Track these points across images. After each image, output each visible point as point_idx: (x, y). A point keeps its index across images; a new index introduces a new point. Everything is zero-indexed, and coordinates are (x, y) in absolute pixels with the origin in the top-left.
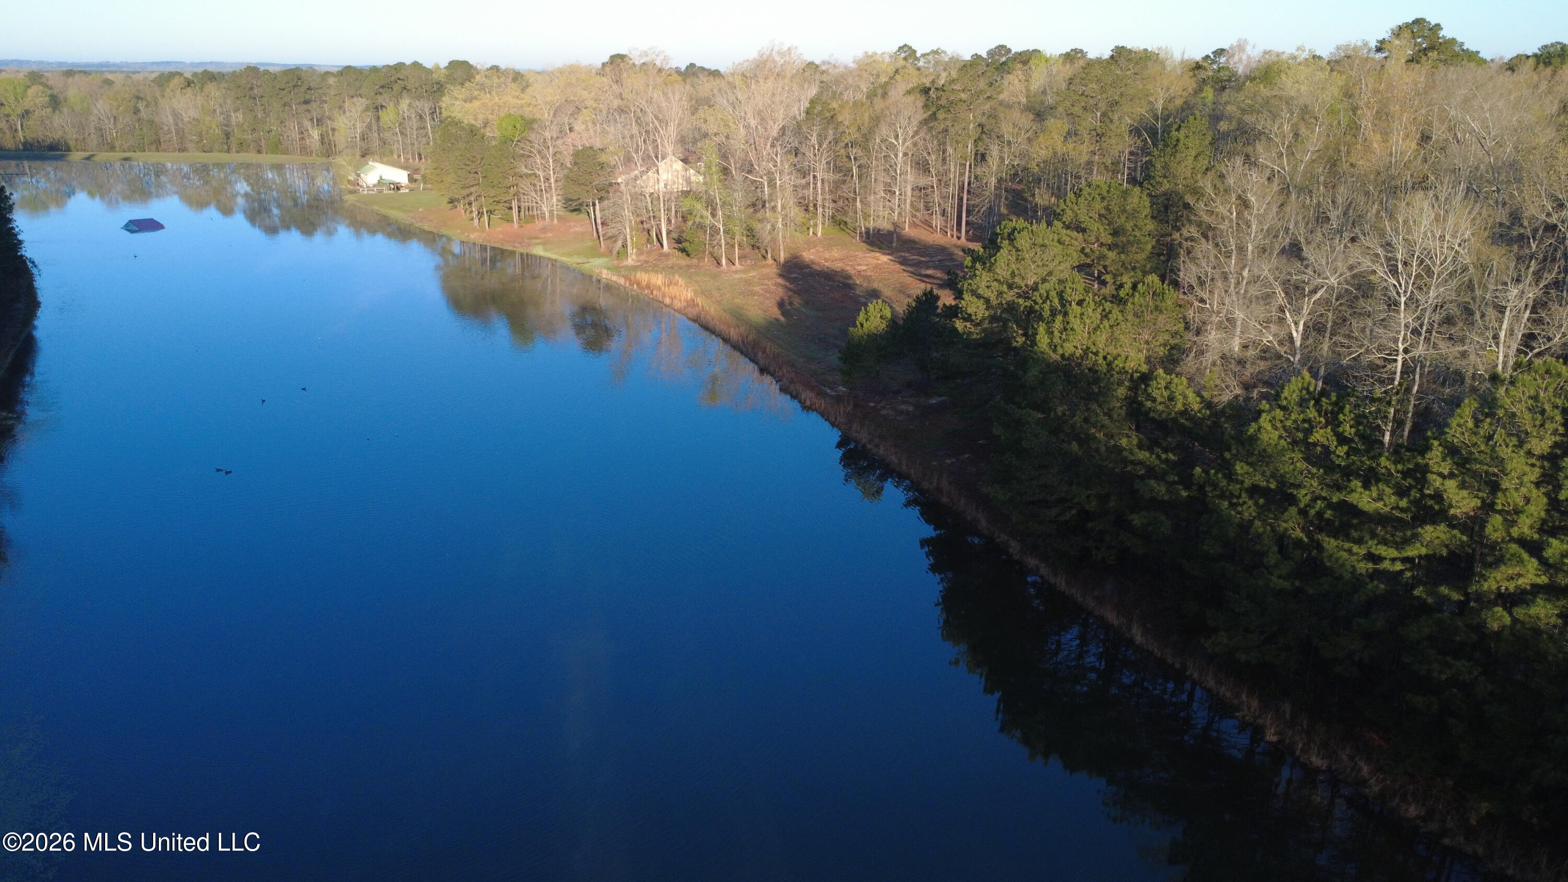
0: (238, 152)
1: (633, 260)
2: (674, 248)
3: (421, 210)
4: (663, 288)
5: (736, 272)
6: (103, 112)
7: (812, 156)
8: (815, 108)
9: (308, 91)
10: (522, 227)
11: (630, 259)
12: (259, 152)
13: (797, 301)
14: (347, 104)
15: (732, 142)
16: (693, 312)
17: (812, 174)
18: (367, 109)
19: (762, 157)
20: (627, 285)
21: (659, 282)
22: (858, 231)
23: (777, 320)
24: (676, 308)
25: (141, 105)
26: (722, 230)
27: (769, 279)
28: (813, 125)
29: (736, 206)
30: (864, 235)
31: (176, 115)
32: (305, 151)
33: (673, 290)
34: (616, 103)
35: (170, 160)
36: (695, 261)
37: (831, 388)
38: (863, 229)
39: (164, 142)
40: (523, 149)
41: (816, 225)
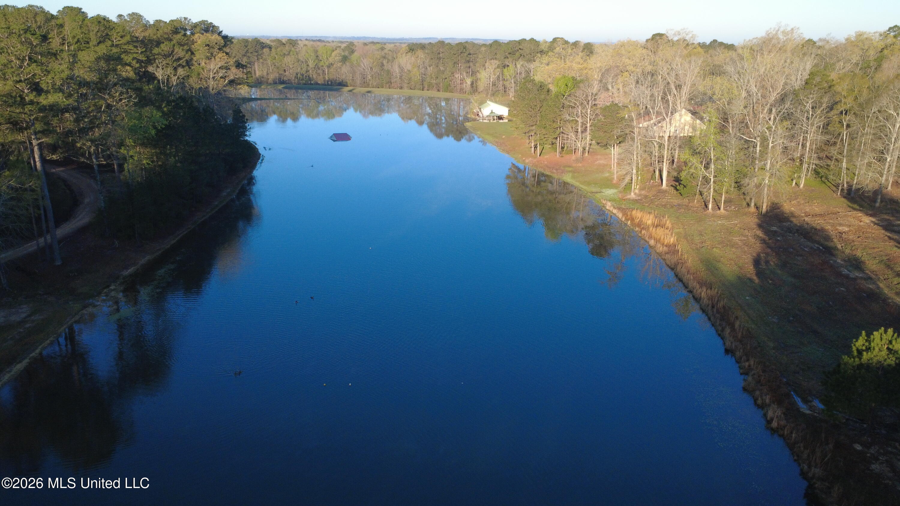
0: (428, 90)
1: (635, 194)
2: (672, 186)
3: (503, 137)
4: (651, 229)
5: (720, 217)
6: (366, 66)
7: (805, 119)
8: (814, 79)
9: (469, 56)
10: (562, 157)
11: (632, 194)
12: (439, 90)
13: (773, 261)
14: (487, 65)
15: (733, 108)
16: (672, 259)
17: (802, 135)
18: (498, 67)
19: (758, 120)
20: (623, 219)
21: (649, 222)
22: (840, 188)
23: (751, 280)
24: (658, 251)
25: (385, 62)
26: (712, 180)
27: (749, 229)
28: (811, 94)
29: (728, 161)
30: (846, 191)
31: (401, 69)
32: (462, 91)
33: (659, 233)
34: (649, 68)
35: (395, 93)
36: (686, 201)
37: (805, 401)
38: (845, 185)
39: (393, 82)
40: (570, 101)
41: (799, 177)
